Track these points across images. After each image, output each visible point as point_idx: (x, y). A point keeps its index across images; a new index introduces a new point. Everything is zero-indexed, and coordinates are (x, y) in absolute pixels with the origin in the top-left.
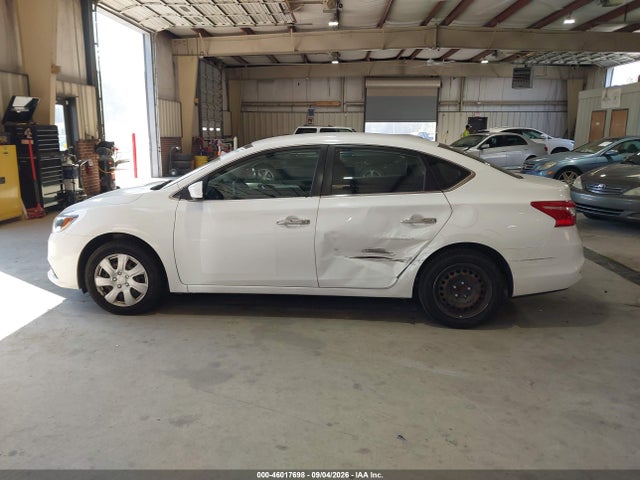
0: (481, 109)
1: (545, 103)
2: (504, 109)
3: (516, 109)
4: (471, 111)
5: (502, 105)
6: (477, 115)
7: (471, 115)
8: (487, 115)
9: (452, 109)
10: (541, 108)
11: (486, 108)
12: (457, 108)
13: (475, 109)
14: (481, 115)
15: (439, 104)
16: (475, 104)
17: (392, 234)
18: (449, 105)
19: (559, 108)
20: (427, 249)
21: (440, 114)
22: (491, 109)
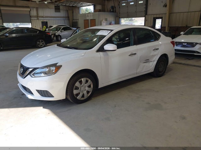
0: (45, 19)
1: (63, 17)
2: (52, 19)
3: (55, 19)
4: (42, 20)
5: (51, 18)
6: (44, 21)
7: (42, 21)
8: (47, 21)
9: (35, 18)
10: (62, 19)
11: (46, 19)
12: (37, 18)
13: (43, 19)
14: (45, 21)
15: (30, 17)
16: (43, 17)
17: (151, 54)
18: (34, 17)
19: (67, 19)
20: (157, 57)
21: (32, 20)
22: (48, 19)
